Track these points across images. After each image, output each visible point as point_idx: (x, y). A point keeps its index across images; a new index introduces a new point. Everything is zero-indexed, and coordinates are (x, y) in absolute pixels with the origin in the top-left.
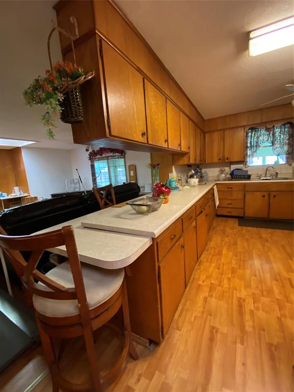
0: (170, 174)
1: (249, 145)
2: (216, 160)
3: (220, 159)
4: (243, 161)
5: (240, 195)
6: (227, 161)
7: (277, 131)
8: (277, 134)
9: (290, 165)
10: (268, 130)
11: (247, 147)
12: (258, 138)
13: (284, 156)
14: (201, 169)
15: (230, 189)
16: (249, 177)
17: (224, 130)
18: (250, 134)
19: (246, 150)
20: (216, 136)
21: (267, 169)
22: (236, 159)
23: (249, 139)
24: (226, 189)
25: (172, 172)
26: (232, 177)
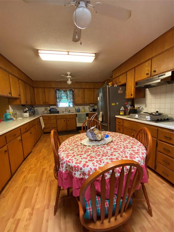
0: (7, 110)
1: (58, 97)
2: (42, 103)
3: (44, 103)
4: (56, 105)
5: (54, 121)
6: (47, 104)
7: (68, 92)
8: (68, 94)
9: (74, 107)
10: (64, 91)
11: (57, 98)
12: (61, 94)
13: (72, 103)
14: (34, 108)
15: (49, 119)
16: (58, 112)
17: (44, 88)
18: (57, 92)
19: (57, 100)
20: (40, 90)
21: (66, 108)
22: (52, 103)
23: (57, 94)
24: (48, 119)
25: (9, 109)
26: (50, 112)
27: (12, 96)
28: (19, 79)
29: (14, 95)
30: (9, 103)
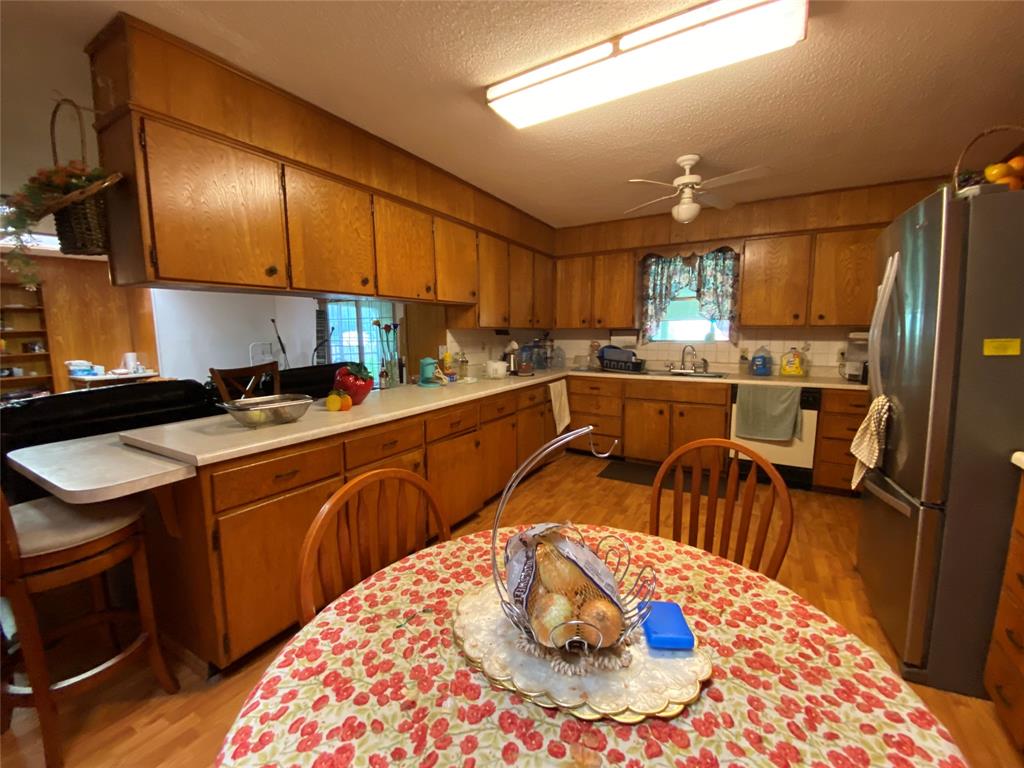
0: (440, 347)
1: (651, 292)
2: (576, 323)
3: (584, 322)
4: (638, 331)
5: (614, 408)
6: (598, 326)
7: (709, 264)
8: (709, 271)
9: (736, 345)
10: (688, 261)
11: (648, 297)
12: (670, 278)
13: (726, 323)
14: (552, 341)
15: (595, 392)
16: (638, 367)
17: (593, 255)
18: (653, 267)
19: (644, 305)
20: (578, 266)
21: (687, 350)
22: (616, 324)
23: (651, 279)
24: (587, 391)
25: (445, 344)
26: (602, 363)
27: (439, 298)
28: (478, 230)
29: (447, 292)
30: (447, 324)
